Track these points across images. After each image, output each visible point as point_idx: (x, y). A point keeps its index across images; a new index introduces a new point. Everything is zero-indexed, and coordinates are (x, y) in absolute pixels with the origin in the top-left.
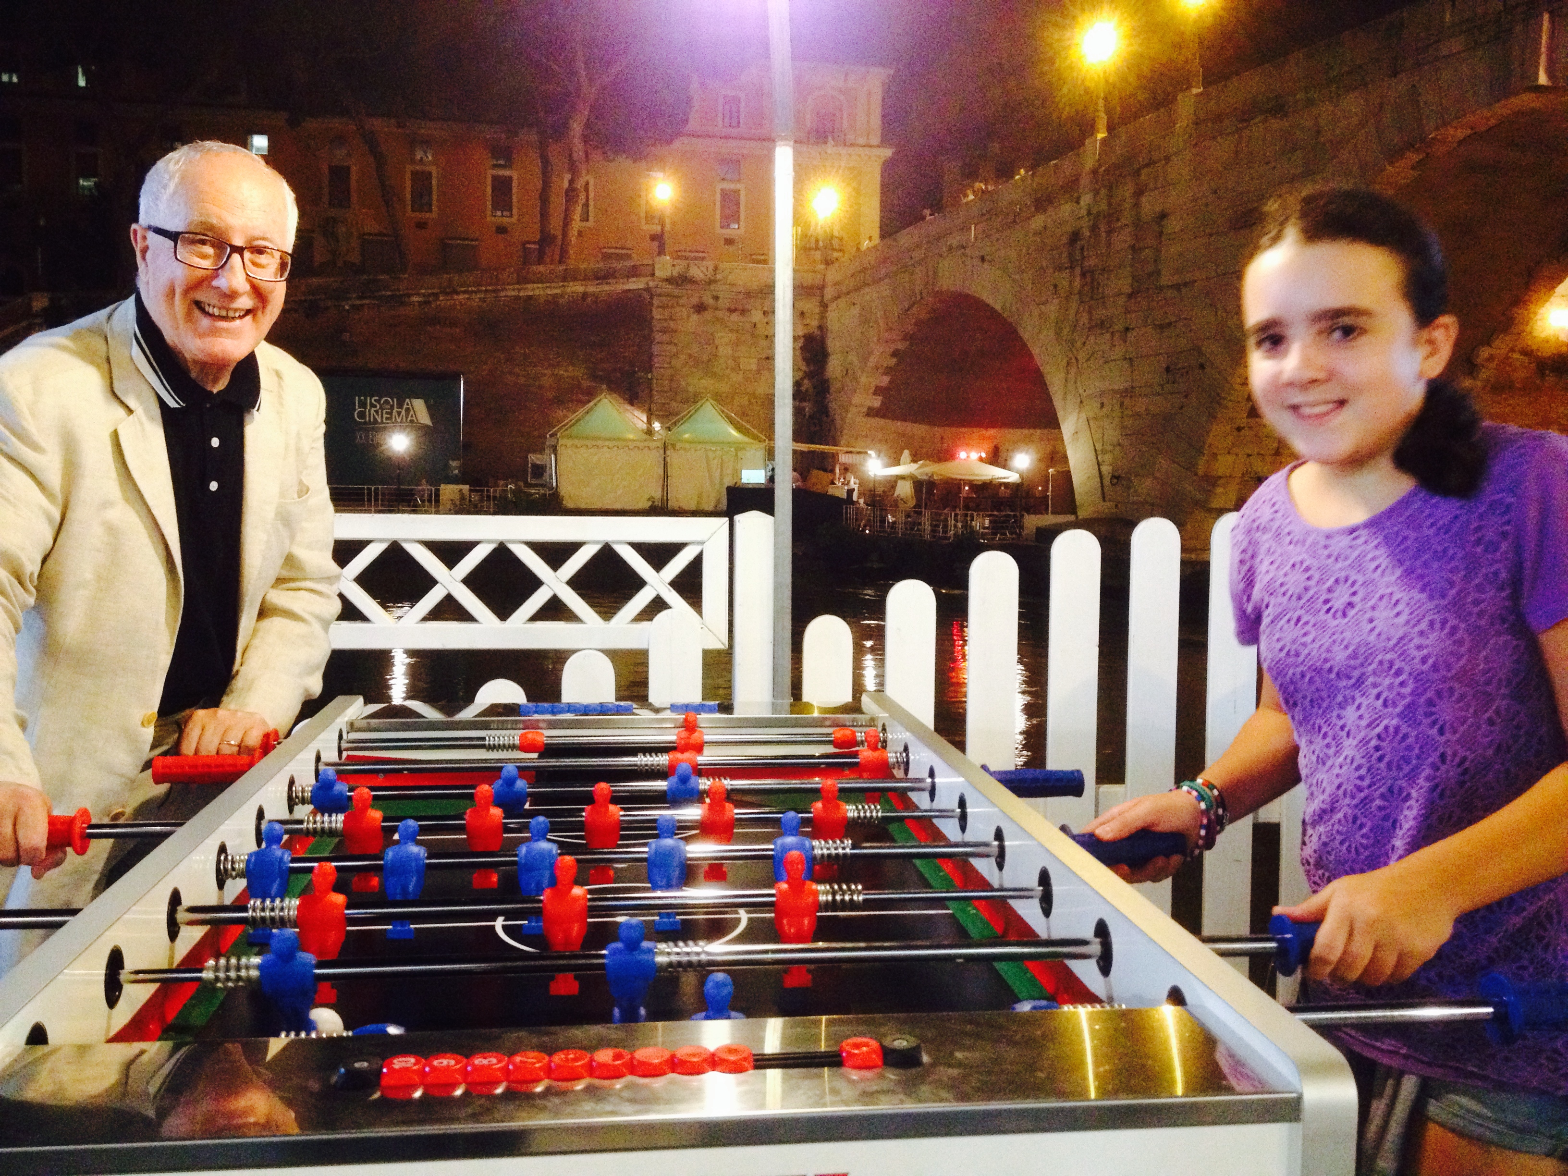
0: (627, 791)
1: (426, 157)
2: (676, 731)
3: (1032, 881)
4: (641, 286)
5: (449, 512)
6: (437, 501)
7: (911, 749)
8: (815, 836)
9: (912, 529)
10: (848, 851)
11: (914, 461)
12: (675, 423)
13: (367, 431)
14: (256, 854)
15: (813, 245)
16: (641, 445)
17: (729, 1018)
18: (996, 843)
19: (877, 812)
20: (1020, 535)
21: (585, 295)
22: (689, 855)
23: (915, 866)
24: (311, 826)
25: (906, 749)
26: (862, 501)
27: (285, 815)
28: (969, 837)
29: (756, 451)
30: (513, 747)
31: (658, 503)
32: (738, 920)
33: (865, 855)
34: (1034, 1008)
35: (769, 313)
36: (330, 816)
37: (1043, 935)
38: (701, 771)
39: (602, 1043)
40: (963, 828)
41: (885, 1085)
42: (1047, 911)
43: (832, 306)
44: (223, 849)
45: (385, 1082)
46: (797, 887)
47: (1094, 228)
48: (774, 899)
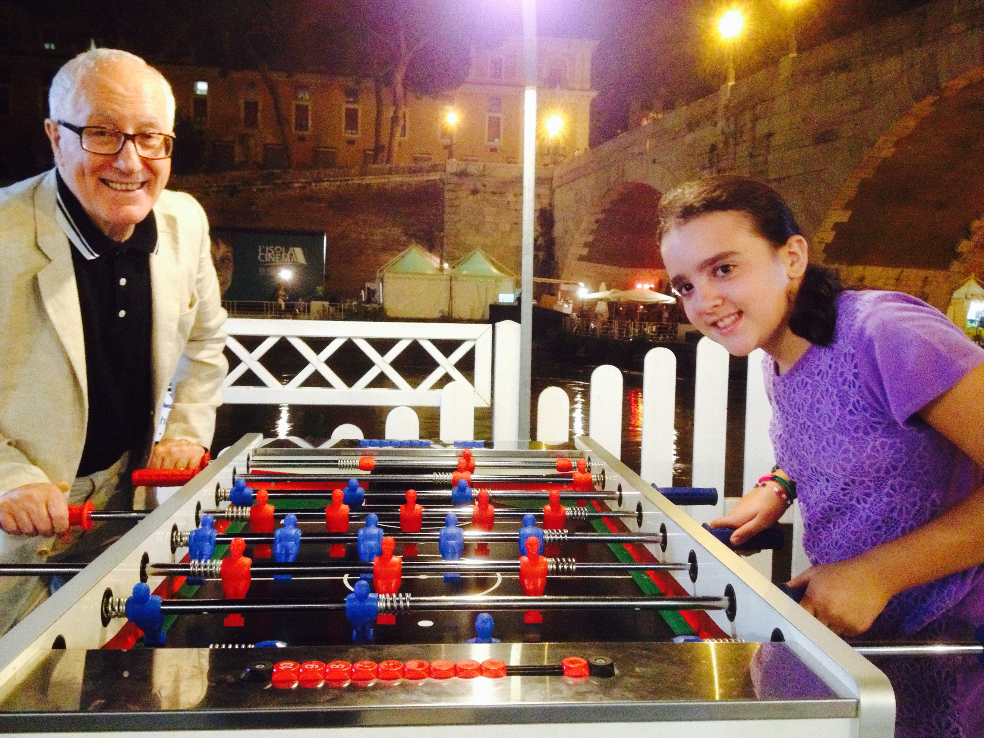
0: (425, 496)
1: (305, 97)
2: (458, 459)
3: (685, 559)
4: (438, 178)
5: (315, 319)
6: (309, 311)
7: (606, 473)
8: (545, 527)
9: (606, 333)
10: (566, 537)
11: (608, 289)
12: (458, 264)
13: (266, 267)
14: (196, 532)
15: (546, 152)
16: (436, 277)
17: (490, 642)
18: (661, 534)
19: (585, 512)
20: (675, 337)
21: (402, 184)
22: (465, 538)
23: (609, 548)
24: (230, 514)
25: (603, 473)
26: (574, 314)
27: (213, 507)
28: (643, 529)
29: (509, 282)
30: (355, 467)
31: (446, 314)
32: (497, 579)
33: (578, 540)
34: (685, 641)
35: (519, 195)
36: (242, 508)
37: (691, 594)
38: (473, 484)
39: (411, 656)
40: (640, 524)
41: (590, 688)
42: (694, 578)
43: (557, 191)
44: (175, 528)
45: (275, 677)
46: (534, 560)
47: (726, 143)
48: (519, 567)
